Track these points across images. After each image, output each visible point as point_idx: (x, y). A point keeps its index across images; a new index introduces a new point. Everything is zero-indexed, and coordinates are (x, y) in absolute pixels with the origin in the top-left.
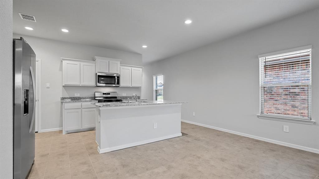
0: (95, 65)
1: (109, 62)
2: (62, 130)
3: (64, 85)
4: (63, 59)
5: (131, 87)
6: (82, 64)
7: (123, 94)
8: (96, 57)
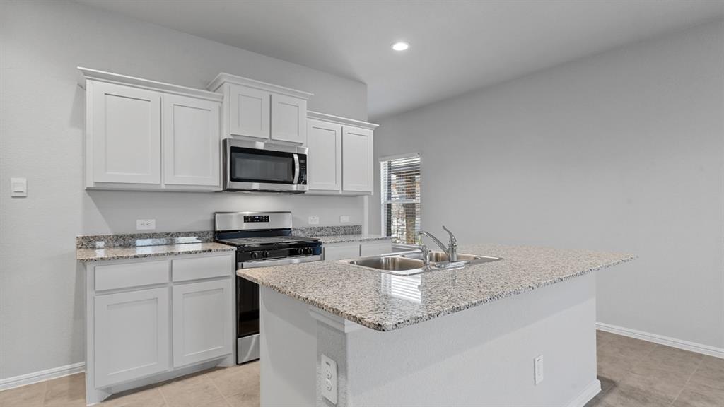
0: (220, 109)
1: (271, 96)
2: (84, 374)
3: (91, 185)
4: (86, 73)
5: (341, 192)
6: (169, 99)
7: (310, 218)
8: (225, 77)
